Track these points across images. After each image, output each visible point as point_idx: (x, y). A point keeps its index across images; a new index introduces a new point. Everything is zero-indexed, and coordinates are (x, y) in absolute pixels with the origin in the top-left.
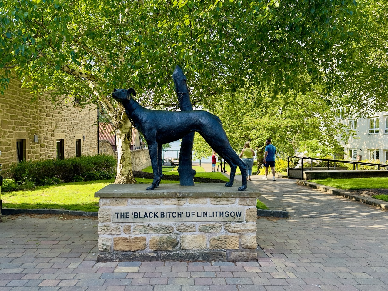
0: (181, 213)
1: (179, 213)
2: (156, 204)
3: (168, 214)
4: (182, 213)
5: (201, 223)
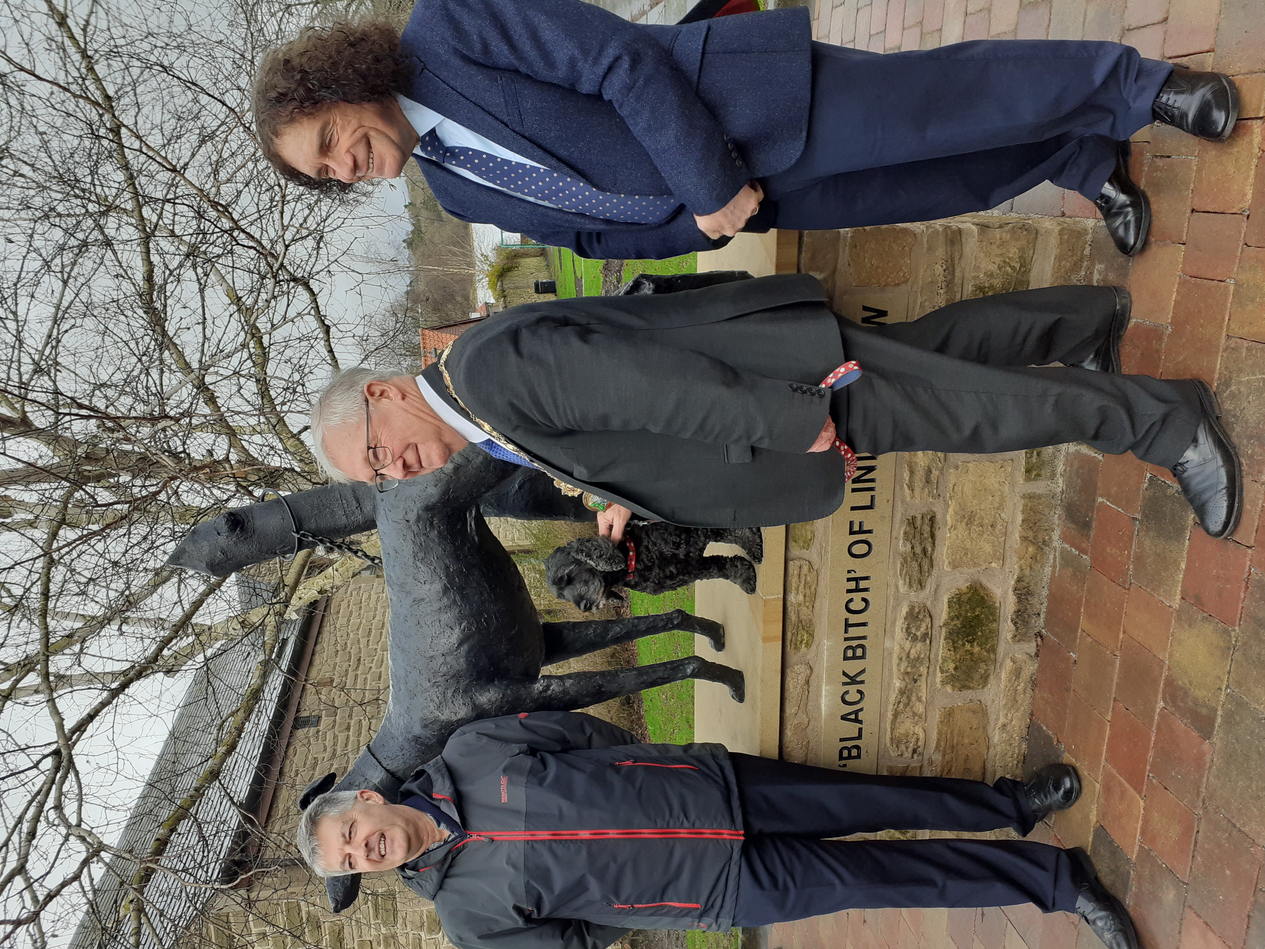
0: (849, 580)
1: (852, 585)
2: (808, 682)
3: (854, 632)
4: (852, 575)
5: (902, 488)
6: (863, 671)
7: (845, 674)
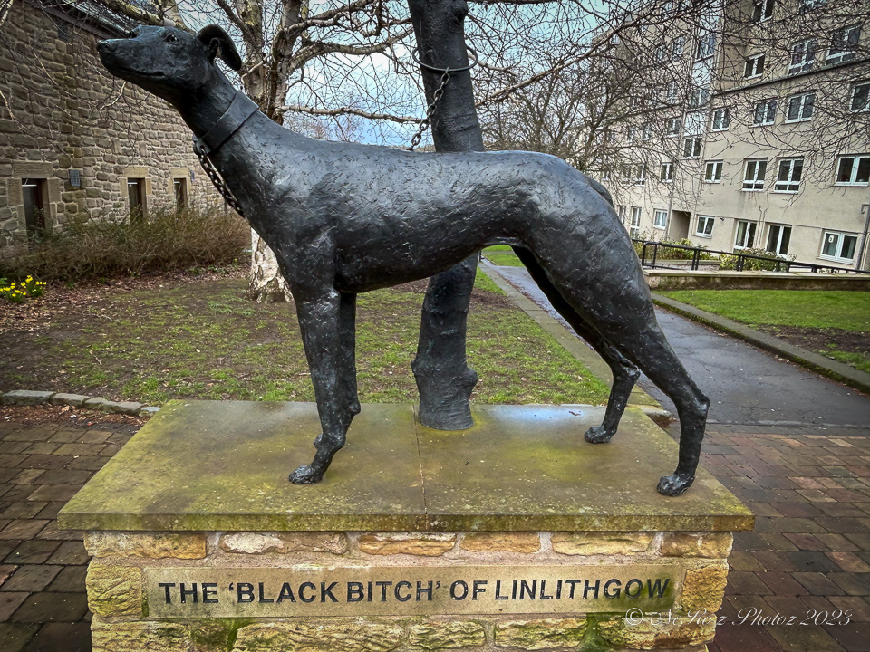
0: (430, 583)
1: (425, 586)
2: (328, 552)
3: (377, 590)
4: (435, 585)
5: (510, 620)
6: (334, 599)
7: (334, 584)
